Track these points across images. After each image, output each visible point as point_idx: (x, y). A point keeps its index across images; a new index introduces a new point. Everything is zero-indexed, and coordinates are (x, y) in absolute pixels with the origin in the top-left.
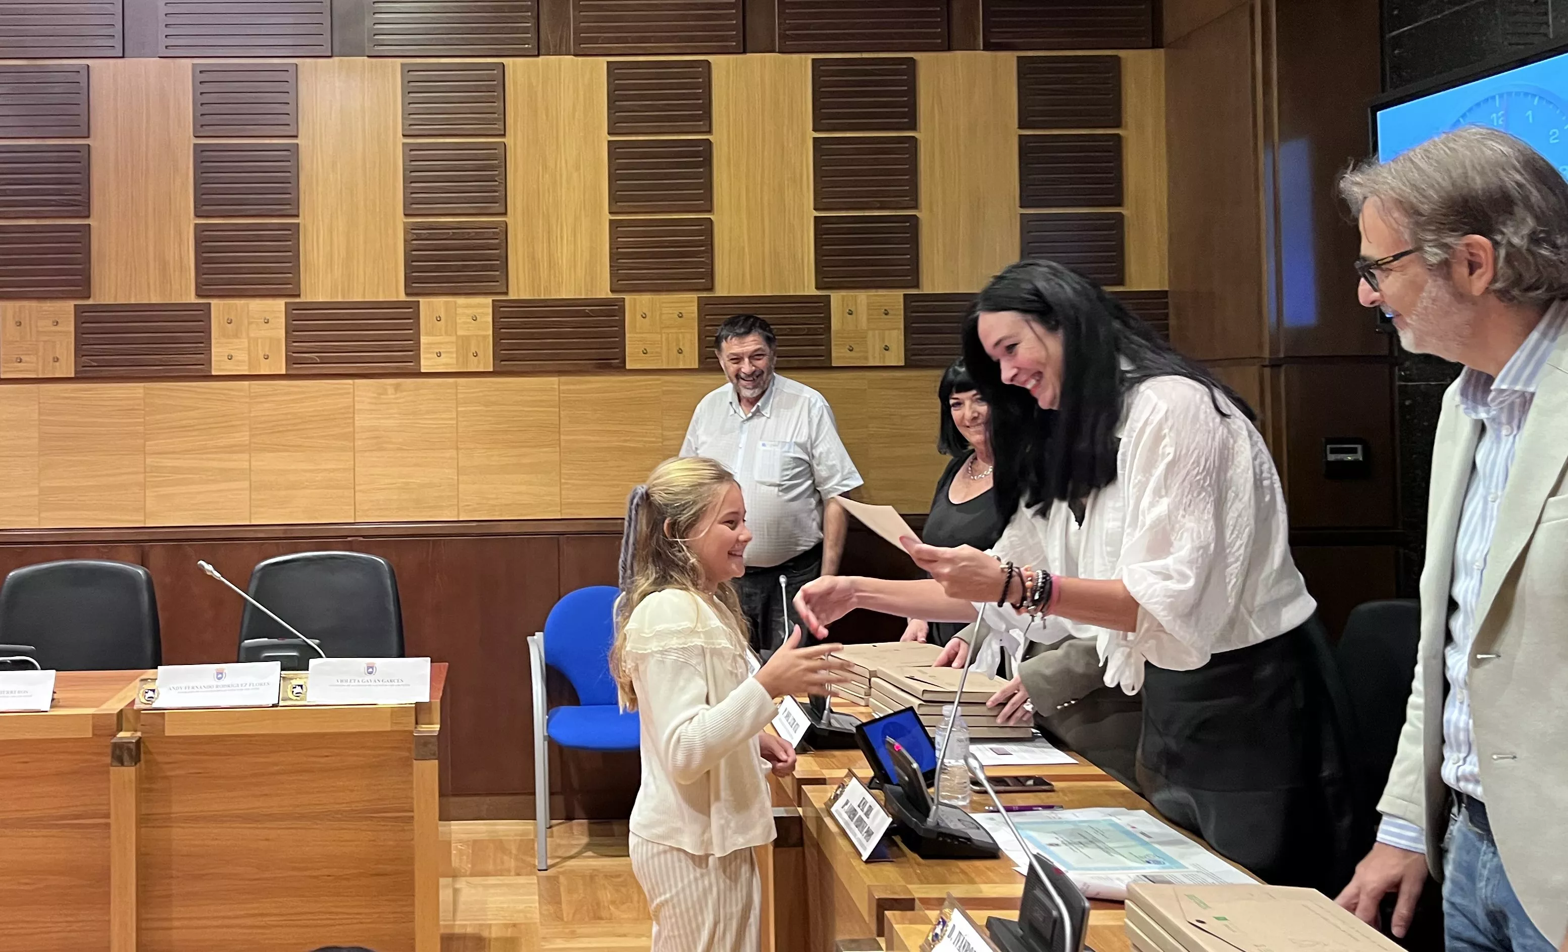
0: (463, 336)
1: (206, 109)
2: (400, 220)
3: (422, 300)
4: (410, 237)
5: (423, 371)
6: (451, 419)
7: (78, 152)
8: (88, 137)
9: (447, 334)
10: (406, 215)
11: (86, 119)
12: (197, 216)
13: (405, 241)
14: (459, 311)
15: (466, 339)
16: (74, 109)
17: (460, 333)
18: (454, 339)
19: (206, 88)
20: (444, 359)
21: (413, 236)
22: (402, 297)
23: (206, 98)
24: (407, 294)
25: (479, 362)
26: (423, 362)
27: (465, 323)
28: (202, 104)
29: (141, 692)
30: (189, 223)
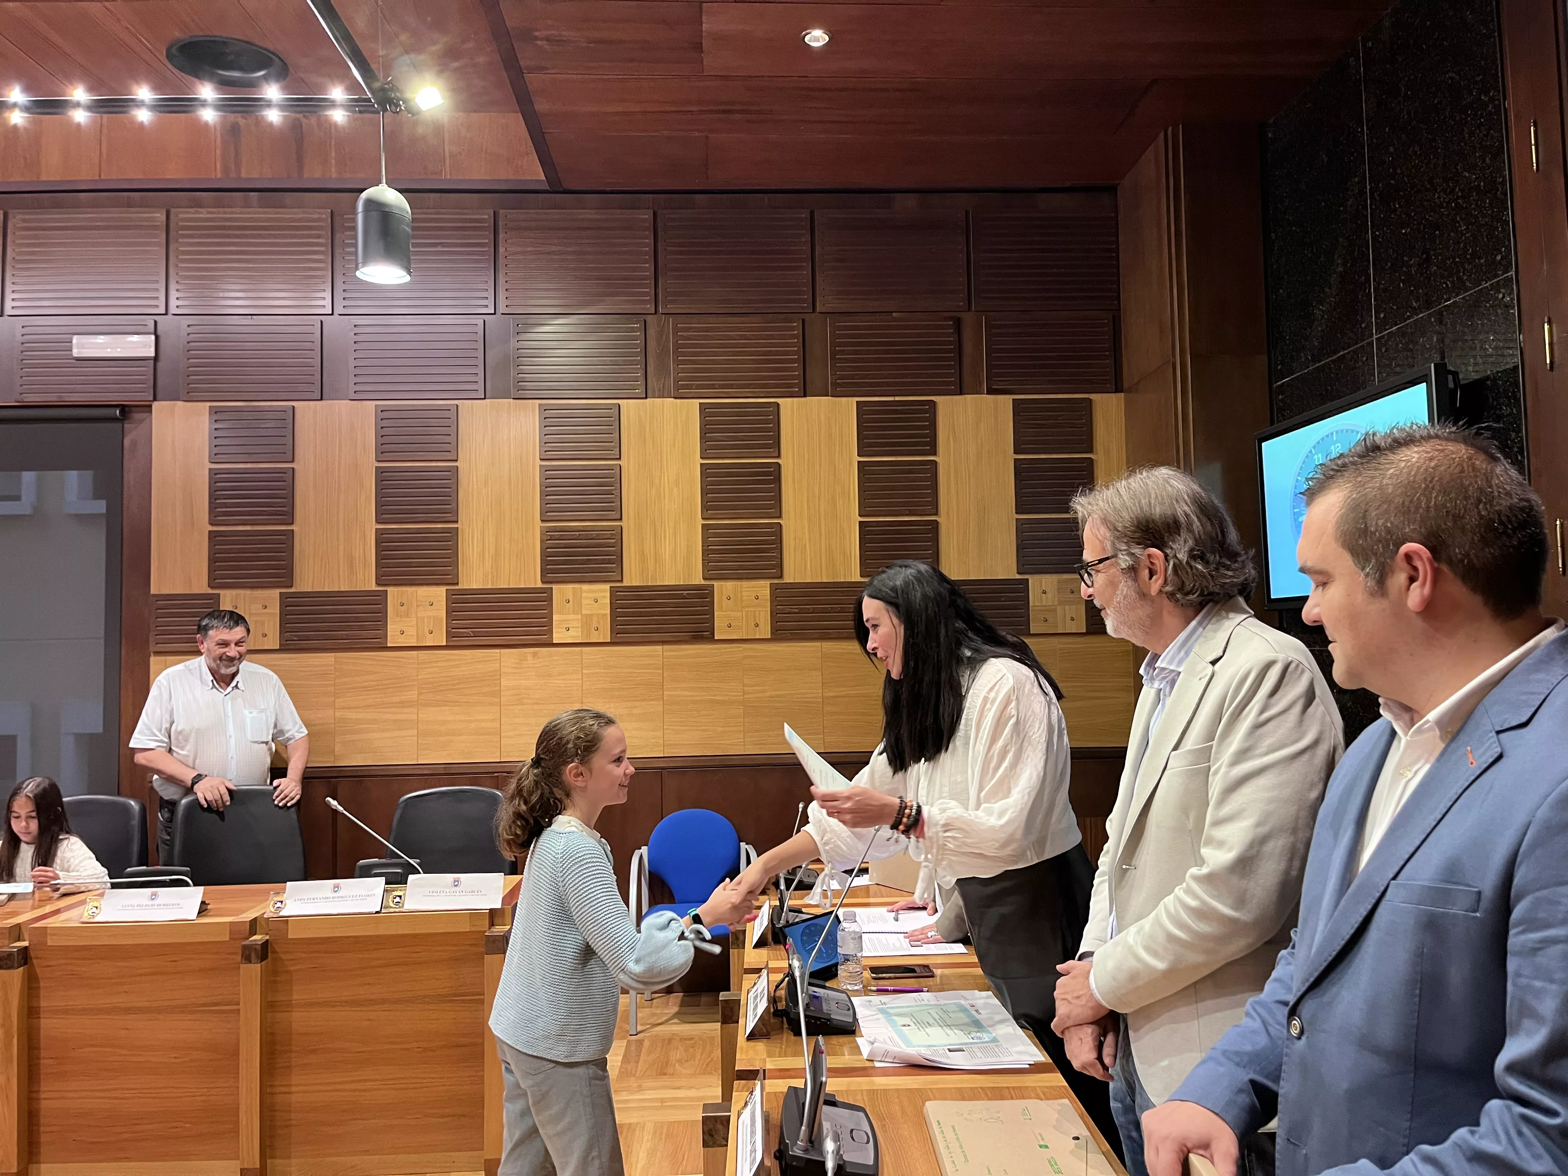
0: (586, 615)
1: (385, 440)
2: (538, 524)
3: (555, 587)
4: (545, 538)
5: (554, 642)
6: (577, 679)
7: (285, 473)
8: (293, 461)
9: (574, 613)
10: (542, 521)
11: (292, 448)
12: (378, 522)
13: (541, 541)
14: (584, 595)
15: (589, 617)
16: (282, 441)
17: (583, 612)
18: (579, 617)
19: (385, 423)
20: (572, 632)
21: (548, 537)
22: (539, 585)
23: (385, 431)
24: (543, 582)
25: (599, 635)
26: (554, 635)
27: (588, 604)
28: (382, 436)
29: (272, 903)
30: (371, 527)
